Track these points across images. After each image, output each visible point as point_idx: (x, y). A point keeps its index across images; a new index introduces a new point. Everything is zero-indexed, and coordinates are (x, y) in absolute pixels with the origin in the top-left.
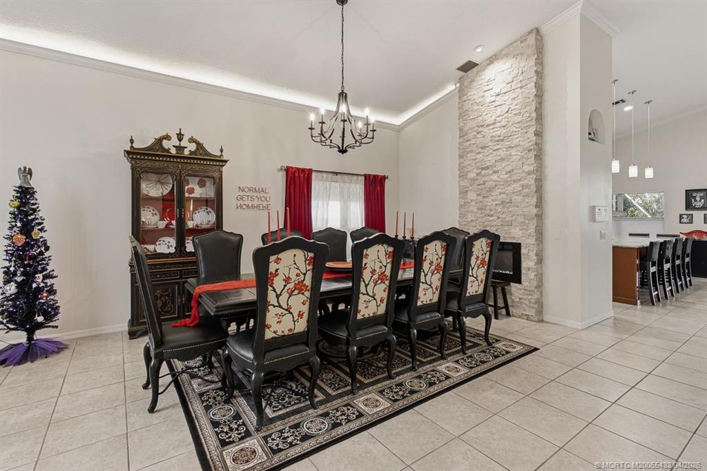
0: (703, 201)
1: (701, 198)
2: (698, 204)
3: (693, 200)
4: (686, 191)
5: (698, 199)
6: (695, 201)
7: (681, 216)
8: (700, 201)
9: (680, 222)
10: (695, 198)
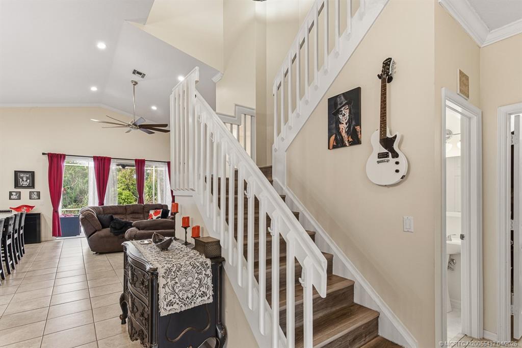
0: (28, 181)
1: (27, 178)
2: (25, 183)
3: (21, 180)
4: (15, 171)
5: (25, 179)
6: (23, 180)
7: (11, 193)
8: (26, 181)
9: (10, 199)
10: (22, 178)
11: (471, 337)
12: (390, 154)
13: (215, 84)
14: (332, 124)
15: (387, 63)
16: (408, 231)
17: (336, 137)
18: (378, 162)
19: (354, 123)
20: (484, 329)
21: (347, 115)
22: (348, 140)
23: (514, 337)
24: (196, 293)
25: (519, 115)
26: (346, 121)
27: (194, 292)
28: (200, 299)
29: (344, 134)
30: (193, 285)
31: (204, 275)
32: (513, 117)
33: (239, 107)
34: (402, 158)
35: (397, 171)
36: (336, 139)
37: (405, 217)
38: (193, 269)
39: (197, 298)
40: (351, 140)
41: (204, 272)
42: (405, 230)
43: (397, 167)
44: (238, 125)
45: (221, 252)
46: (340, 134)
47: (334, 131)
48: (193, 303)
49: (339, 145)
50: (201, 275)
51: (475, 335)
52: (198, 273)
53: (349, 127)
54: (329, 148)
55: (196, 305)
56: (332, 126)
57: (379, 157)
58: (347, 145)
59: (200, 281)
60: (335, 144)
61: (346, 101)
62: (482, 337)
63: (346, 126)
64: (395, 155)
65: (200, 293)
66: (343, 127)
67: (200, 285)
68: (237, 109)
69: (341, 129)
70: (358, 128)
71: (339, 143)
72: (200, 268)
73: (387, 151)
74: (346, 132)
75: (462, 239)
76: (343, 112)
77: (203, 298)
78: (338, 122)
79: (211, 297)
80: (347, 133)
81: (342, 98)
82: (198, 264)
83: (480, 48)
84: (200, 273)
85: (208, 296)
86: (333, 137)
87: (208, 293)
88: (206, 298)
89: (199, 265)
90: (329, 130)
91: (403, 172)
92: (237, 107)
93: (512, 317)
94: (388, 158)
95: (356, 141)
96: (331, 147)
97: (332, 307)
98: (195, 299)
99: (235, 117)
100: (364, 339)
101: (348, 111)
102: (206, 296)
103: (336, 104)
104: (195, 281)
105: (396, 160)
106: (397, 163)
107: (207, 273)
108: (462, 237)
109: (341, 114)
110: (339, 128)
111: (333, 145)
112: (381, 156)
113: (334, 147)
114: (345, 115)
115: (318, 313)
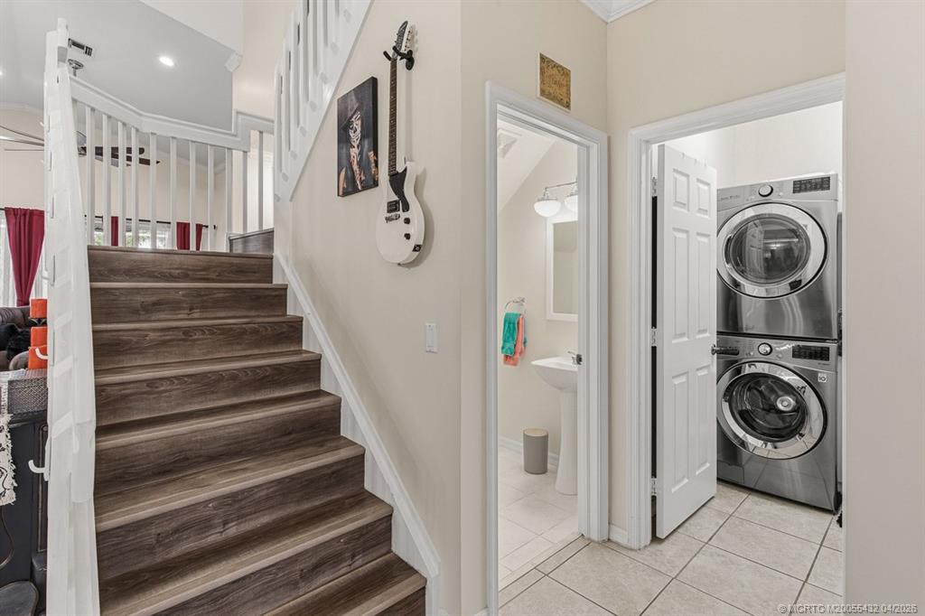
11: (589, 539)
12: (400, 204)
13: (231, 75)
15: (402, 32)
16: (430, 351)
17: (346, 171)
18: (388, 219)
19: (366, 146)
20: (609, 523)
21: (359, 130)
22: (361, 180)
23: (658, 535)
25: (664, 145)
26: (358, 143)
29: (355, 167)
32: (655, 148)
33: (243, 117)
34: (415, 212)
35: (408, 236)
36: (346, 175)
37: (427, 325)
40: (363, 179)
42: (427, 349)
43: (408, 229)
44: (245, 152)
46: (351, 166)
47: (344, 161)
49: (351, 189)
51: (595, 536)
53: (361, 154)
54: (338, 195)
57: (388, 211)
58: (359, 188)
60: (345, 187)
61: (357, 104)
62: (605, 538)
63: (357, 152)
64: (406, 206)
66: (355, 154)
68: (240, 121)
69: (352, 158)
70: (370, 155)
71: (350, 186)
73: (396, 198)
74: (357, 163)
75: (579, 363)
76: (355, 125)
78: (349, 144)
80: (359, 164)
81: (353, 97)
83: (607, 23)
86: (343, 173)
91: (417, 238)
92: (240, 116)
93: (654, 499)
94: (398, 213)
95: (368, 179)
96: (340, 192)
97: (299, 501)
99: (236, 136)
100: (349, 562)
101: (359, 122)
103: (347, 109)
105: (406, 215)
106: (408, 221)
108: (579, 359)
109: (352, 129)
110: (350, 156)
111: (343, 190)
112: (390, 207)
113: (344, 193)
114: (356, 131)
115: (257, 517)
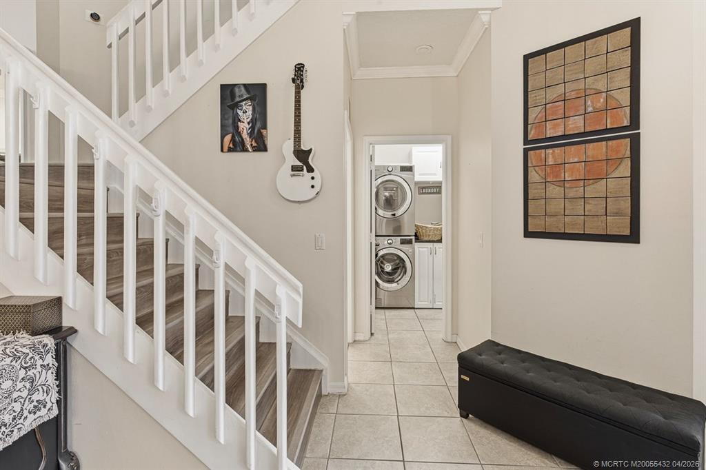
12: (305, 168)
14: (227, 119)
15: (300, 68)
16: (320, 249)
17: (233, 137)
18: (292, 175)
19: (259, 125)
20: (354, 333)
21: (250, 112)
22: (252, 145)
23: (372, 332)
24: (22, 410)
26: (248, 120)
27: (18, 408)
28: (32, 417)
29: (245, 135)
30: (15, 395)
31: (39, 369)
34: (317, 174)
35: (313, 187)
36: (233, 140)
37: (317, 235)
38: (14, 363)
39: (26, 418)
40: (254, 144)
41: (39, 362)
42: (318, 248)
43: (313, 182)
45: (61, 319)
46: (240, 134)
47: (231, 129)
48: (16, 431)
49: (238, 149)
50: (33, 371)
52: (25, 368)
53: (253, 128)
54: (222, 151)
55: (23, 433)
56: (226, 121)
57: (292, 170)
58: (250, 149)
59: (32, 383)
60: (231, 146)
61: (248, 96)
62: (353, 340)
63: (248, 127)
64: (310, 170)
65: (31, 406)
66: (244, 127)
67: (33, 390)
69: (240, 129)
70: (264, 131)
71: (237, 146)
72: (31, 355)
73: (301, 164)
74: (248, 134)
76: (244, 108)
77: (38, 414)
78: (237, 120)
79: (55, 406)
80: (251, 135)
81: (243, 89)
82: (25, 350)
84: (33, 366)
85: (49, 405)
86: (228, 138)
87: (48, 400)
88: (44, 411)
89: (28, 351)
90: (223, 126)
94: (302, 172)
95: (261, 146)
96: (226, 149)
98: (21, 421)
101: (251, 108)
102: (45, 407)
103: (233, 96)
104: (20, 385)
105: (311, 175)
106: (313, 178)
107: (45, 363)
109: (241, 110)
110: (238, 127)
111: (229, 148)
112: (294, 168)
113: (230, 150)
114: (246, 113)
